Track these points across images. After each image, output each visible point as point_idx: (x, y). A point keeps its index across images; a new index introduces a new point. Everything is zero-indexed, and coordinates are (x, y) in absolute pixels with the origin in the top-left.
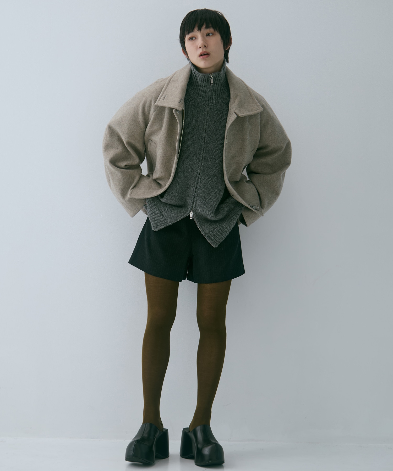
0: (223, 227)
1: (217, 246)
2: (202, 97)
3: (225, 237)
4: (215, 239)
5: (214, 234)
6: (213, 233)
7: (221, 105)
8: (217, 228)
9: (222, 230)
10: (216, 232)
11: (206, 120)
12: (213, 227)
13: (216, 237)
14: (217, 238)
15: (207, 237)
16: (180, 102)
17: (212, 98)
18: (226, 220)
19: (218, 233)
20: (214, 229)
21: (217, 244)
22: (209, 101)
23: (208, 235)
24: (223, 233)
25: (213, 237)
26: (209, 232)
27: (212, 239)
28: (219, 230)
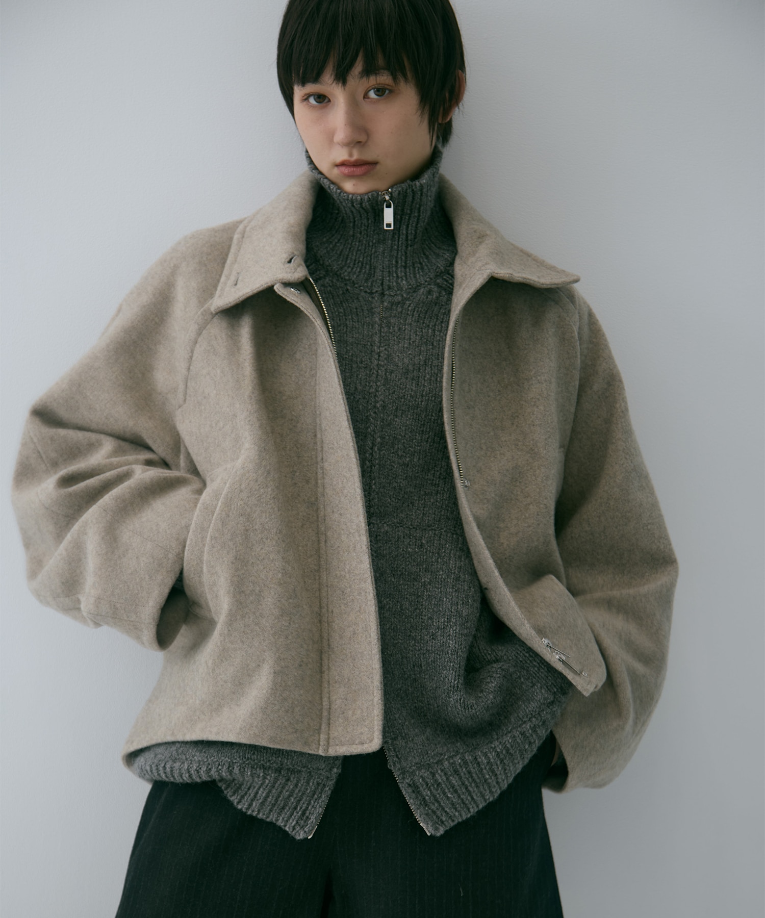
0: (476, 759)
1: (441, 831)
2: (361, 269)
3: (481, 807)
4: (437, 800)
5: (436, 781)
6: (433, 775)
7: (430, 292)
8: (452, 757)
9: (469, 772)
10: (446, 774)
11: (377, 339)
12: (440, 750)
13: (444, 793)
14: (448, 798)
15: (410, 785)
16: (290, 262)
17: (395, 275)
18: (495, 737)
19: (454, 781)
20: (440, 762)
21: (442, 822)
22: (386, 283)
23: (412, 779)
24: (473, 785)
25: (431, 791)
26: (419, 769)
27: (427, 798)
28: (461, 767)
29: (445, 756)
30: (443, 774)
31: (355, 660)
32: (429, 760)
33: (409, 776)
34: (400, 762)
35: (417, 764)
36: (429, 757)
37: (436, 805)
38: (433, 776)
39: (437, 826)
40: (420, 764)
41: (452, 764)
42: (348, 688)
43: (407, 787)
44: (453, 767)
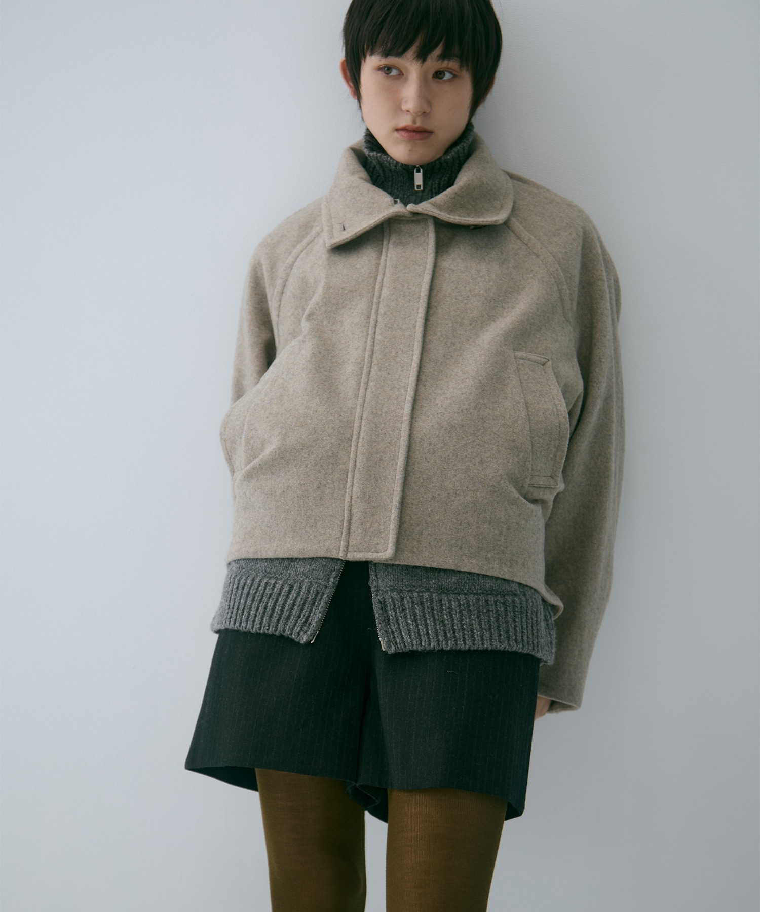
23: (383, 598)
24: (432, 619)
25: (396, 613)
26: (392, 591)
27: (391, 617)
28: (427, 601)
29: (417, 588)
30: (410, 601)
31: (377, 481)
32: (403, 587)
33: (382, 594)
34: (378, 581)
35: (391, 586)
36: (403, 584)
37: (396, 626)
38: (401, 601)
39: (391, 644)
40: (394, 587)
41: (421, 596)
42: (368, 503)
43: (378, 603)
44: (420, 599)
